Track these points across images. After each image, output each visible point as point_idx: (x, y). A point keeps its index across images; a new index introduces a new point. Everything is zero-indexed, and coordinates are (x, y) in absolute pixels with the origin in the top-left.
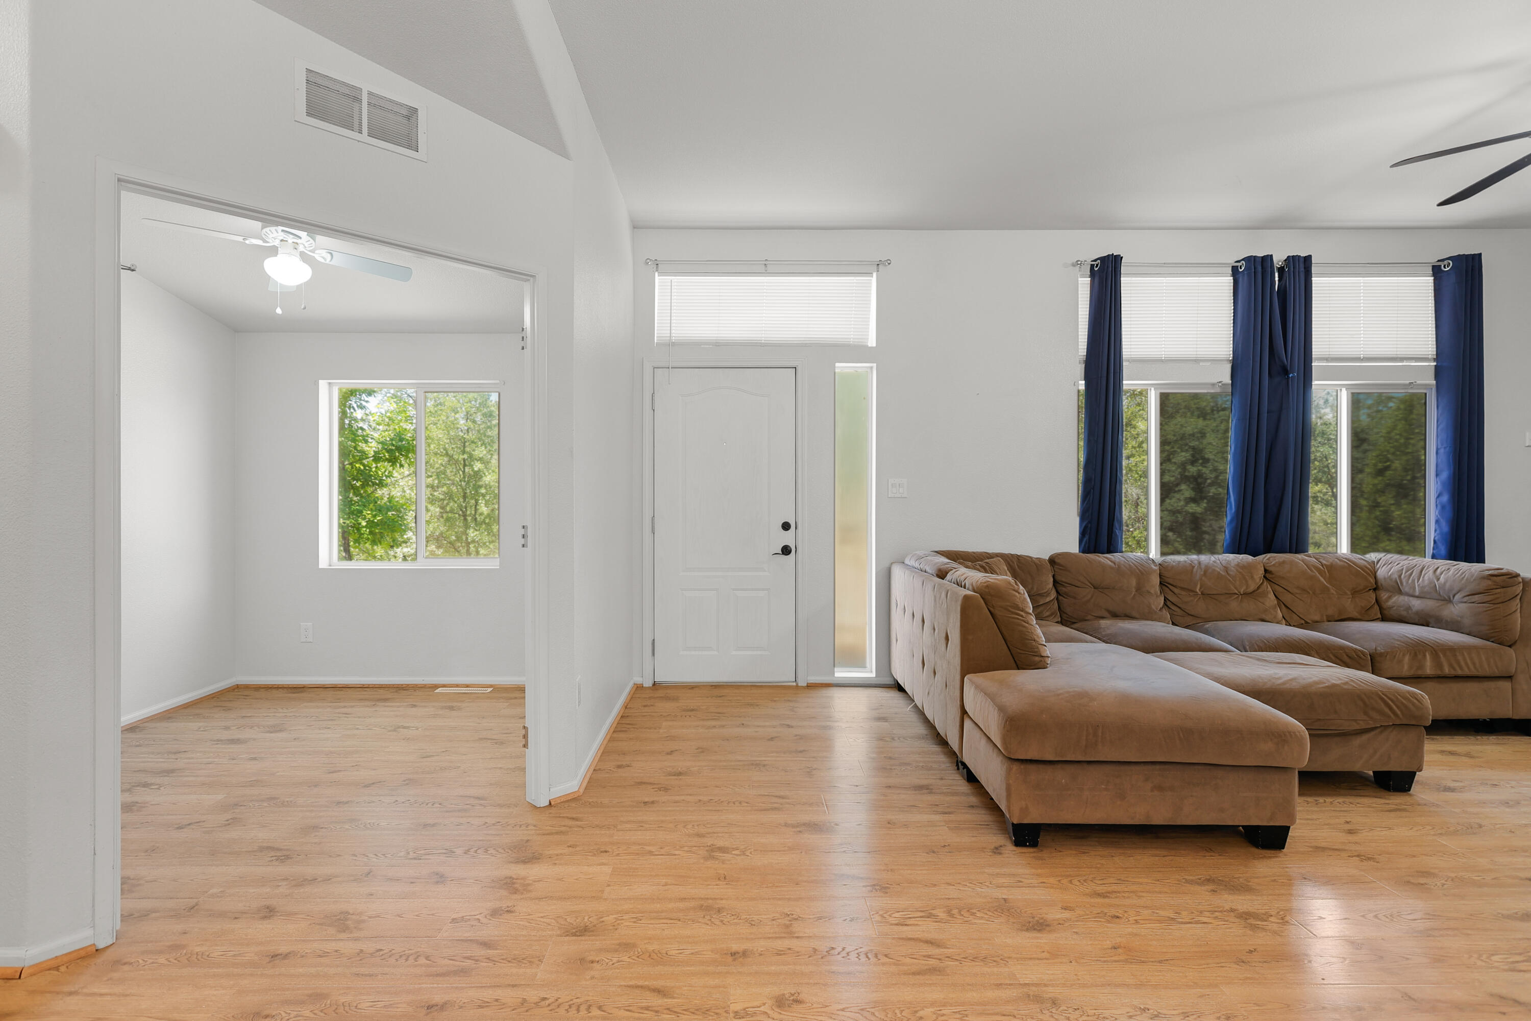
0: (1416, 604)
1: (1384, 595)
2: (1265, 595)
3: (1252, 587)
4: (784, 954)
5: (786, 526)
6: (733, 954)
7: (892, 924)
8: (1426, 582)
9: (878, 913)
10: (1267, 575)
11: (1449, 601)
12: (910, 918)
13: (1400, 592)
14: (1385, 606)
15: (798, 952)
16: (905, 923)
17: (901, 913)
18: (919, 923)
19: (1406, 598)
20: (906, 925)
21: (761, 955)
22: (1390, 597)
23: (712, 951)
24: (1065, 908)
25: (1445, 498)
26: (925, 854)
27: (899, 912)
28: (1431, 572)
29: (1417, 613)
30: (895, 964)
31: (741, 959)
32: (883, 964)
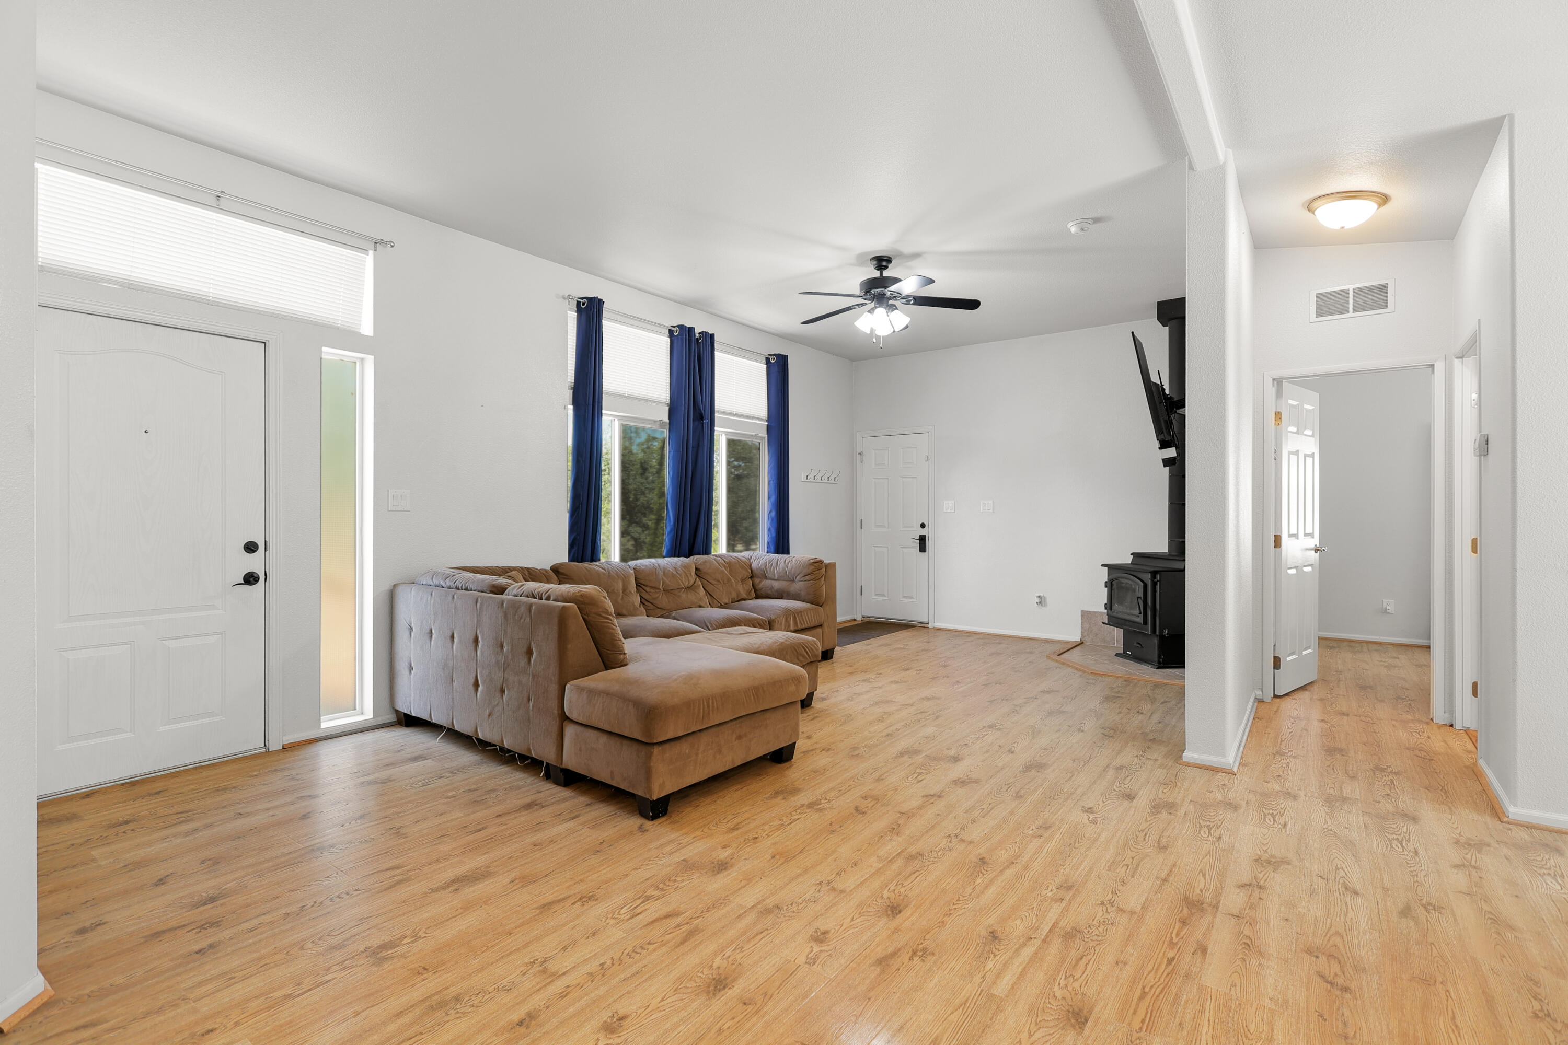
0: (776, 585)
1: (757, 581)
2: (698, 587)
3: (692, 583)
4: (567, 994)
5: (251, 548)
6: (520, 1023)
7: (628, 920)
8: (781, 570)
9: (608, 918)
10: (698, 573)
11: (793, 581)
12: (636, 907)
13: (766, 578)
14: (757, 588)
15: (578, 985)
16: (636, 913)
17: (625, 908)
18: (647, 907)
19: (770, 581)
20: (638, 914)
21: (547, 1007)
22: (760, 582)
23: (496, 1035)
24: (724, 847)
25: (773, 514)
26: (594, 856)
27: (622, 908)
28: (783, 563)
29: (777, 591)
30: (663, 945)
31: (533, 1023)
32: (654, 950)
